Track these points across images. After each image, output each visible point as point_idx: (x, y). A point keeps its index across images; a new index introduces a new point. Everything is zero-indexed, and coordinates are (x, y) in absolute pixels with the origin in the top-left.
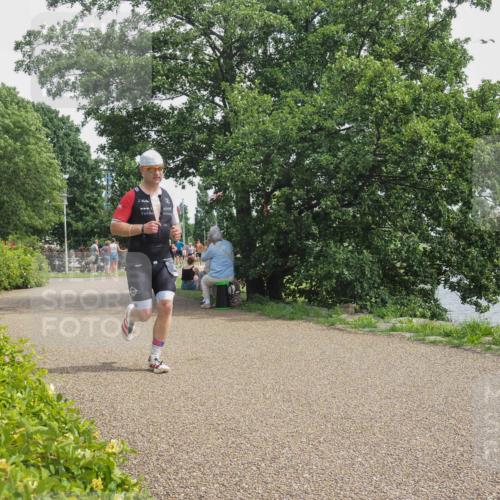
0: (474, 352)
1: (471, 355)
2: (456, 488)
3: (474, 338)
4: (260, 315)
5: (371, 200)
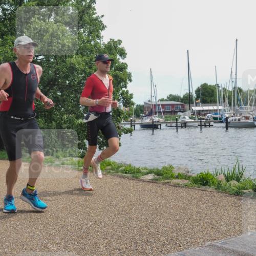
3: (103, 167)
5: (53, 96)
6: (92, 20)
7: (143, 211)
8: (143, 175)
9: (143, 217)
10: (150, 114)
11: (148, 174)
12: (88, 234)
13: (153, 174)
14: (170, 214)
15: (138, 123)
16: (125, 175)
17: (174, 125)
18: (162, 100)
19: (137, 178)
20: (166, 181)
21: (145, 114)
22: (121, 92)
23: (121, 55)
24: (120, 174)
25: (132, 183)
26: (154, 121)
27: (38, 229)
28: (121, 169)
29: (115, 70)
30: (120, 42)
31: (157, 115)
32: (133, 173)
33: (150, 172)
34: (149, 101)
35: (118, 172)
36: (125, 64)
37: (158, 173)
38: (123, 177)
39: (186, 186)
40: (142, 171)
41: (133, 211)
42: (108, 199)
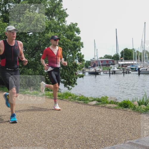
0: (66, 101)
1: (65, 102)
2: (57, 141)
3: (67, 97)
4: (2, 91)
5: (38, 56)
6: (60, 12)
7: (90, 122)
8: (90, 102)
9: (90, 126)
10: (94, 66)
11: (93, 101)
12: (59, 135)
13: (96, 101)
14: (106, 124)
15: (87, 72)
16: (80, 101)
17: (108, 72)
18: (101, 58)
19: (87, 103)
20: (103, 105)
21: (91, 66)
22: (77, 54)
23: (77, 32)
24: (77, 101)
25: (84, 106)
26: (96, 70)
27: (30, 132)
28: (77, 98)
29: (73, 41)
30: (76, 24)
31: (98, 67)
32: (84, 100)
33: (94, 100)
34: (94, 59)
35: (75, 100)
36: (80, 37)
37: (99, 101)
38: (79, 103)
39: (115, 108)
40: (89, 99)
41: (84, 122)
42: (70, 115)
